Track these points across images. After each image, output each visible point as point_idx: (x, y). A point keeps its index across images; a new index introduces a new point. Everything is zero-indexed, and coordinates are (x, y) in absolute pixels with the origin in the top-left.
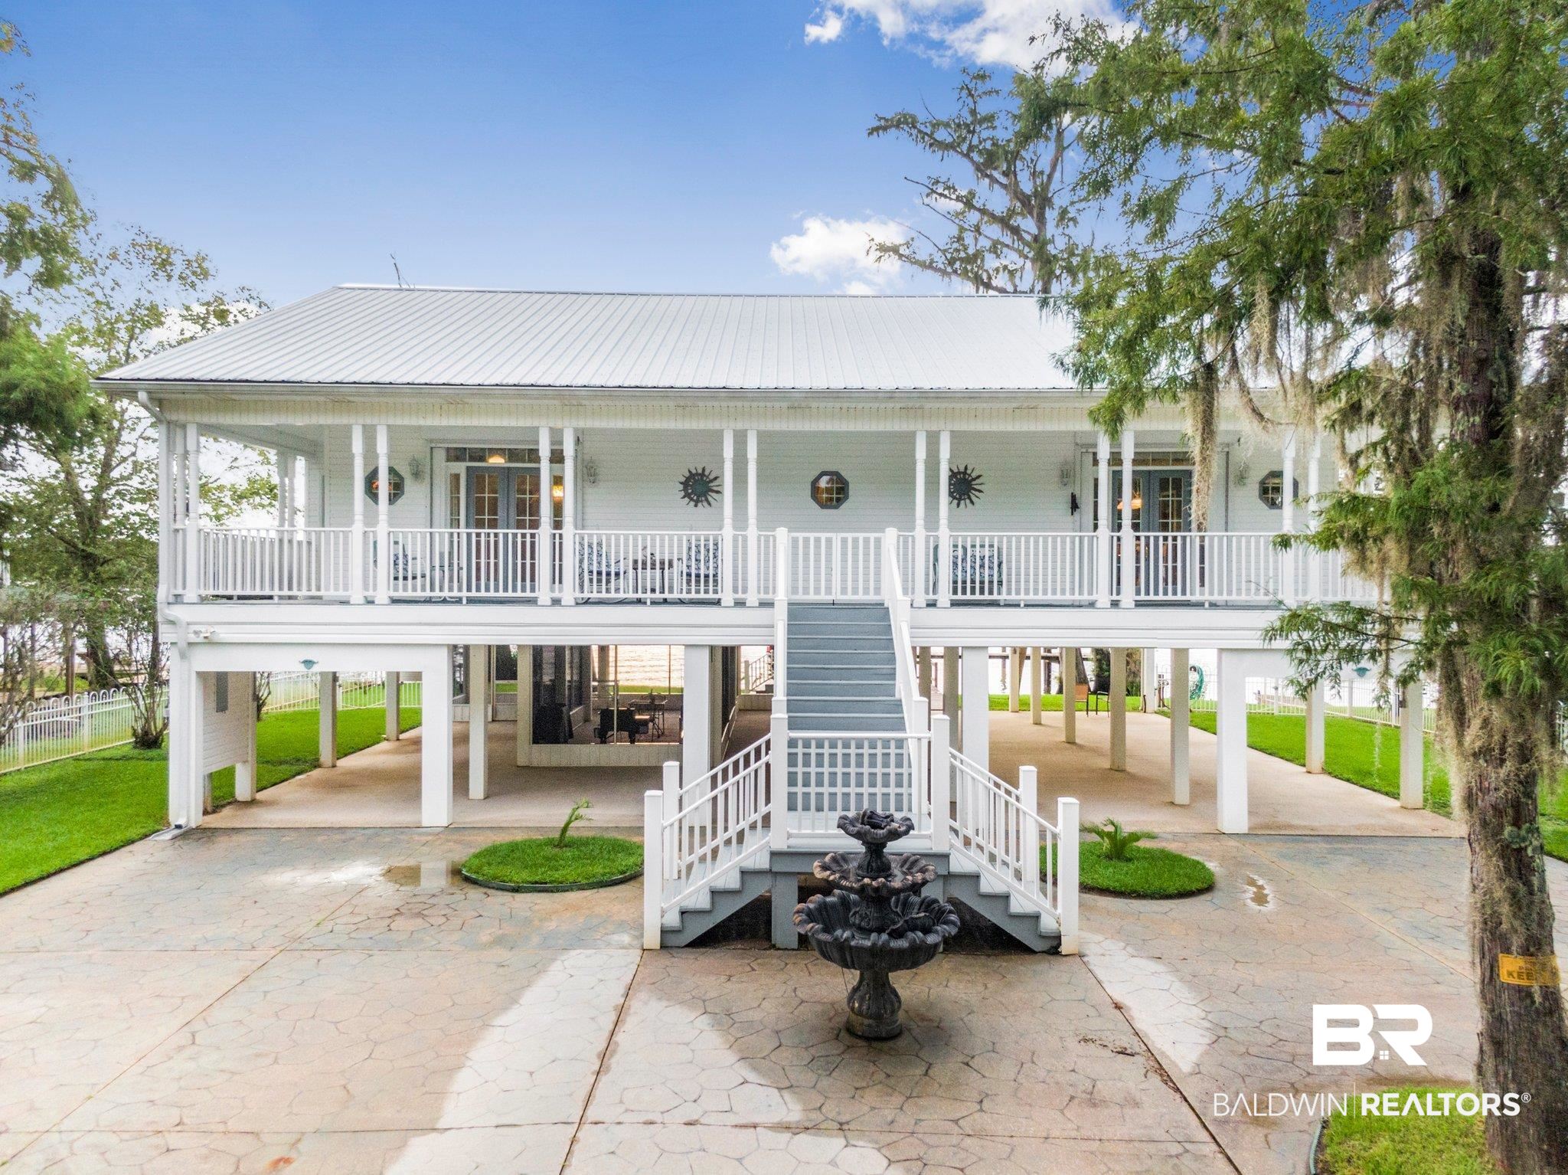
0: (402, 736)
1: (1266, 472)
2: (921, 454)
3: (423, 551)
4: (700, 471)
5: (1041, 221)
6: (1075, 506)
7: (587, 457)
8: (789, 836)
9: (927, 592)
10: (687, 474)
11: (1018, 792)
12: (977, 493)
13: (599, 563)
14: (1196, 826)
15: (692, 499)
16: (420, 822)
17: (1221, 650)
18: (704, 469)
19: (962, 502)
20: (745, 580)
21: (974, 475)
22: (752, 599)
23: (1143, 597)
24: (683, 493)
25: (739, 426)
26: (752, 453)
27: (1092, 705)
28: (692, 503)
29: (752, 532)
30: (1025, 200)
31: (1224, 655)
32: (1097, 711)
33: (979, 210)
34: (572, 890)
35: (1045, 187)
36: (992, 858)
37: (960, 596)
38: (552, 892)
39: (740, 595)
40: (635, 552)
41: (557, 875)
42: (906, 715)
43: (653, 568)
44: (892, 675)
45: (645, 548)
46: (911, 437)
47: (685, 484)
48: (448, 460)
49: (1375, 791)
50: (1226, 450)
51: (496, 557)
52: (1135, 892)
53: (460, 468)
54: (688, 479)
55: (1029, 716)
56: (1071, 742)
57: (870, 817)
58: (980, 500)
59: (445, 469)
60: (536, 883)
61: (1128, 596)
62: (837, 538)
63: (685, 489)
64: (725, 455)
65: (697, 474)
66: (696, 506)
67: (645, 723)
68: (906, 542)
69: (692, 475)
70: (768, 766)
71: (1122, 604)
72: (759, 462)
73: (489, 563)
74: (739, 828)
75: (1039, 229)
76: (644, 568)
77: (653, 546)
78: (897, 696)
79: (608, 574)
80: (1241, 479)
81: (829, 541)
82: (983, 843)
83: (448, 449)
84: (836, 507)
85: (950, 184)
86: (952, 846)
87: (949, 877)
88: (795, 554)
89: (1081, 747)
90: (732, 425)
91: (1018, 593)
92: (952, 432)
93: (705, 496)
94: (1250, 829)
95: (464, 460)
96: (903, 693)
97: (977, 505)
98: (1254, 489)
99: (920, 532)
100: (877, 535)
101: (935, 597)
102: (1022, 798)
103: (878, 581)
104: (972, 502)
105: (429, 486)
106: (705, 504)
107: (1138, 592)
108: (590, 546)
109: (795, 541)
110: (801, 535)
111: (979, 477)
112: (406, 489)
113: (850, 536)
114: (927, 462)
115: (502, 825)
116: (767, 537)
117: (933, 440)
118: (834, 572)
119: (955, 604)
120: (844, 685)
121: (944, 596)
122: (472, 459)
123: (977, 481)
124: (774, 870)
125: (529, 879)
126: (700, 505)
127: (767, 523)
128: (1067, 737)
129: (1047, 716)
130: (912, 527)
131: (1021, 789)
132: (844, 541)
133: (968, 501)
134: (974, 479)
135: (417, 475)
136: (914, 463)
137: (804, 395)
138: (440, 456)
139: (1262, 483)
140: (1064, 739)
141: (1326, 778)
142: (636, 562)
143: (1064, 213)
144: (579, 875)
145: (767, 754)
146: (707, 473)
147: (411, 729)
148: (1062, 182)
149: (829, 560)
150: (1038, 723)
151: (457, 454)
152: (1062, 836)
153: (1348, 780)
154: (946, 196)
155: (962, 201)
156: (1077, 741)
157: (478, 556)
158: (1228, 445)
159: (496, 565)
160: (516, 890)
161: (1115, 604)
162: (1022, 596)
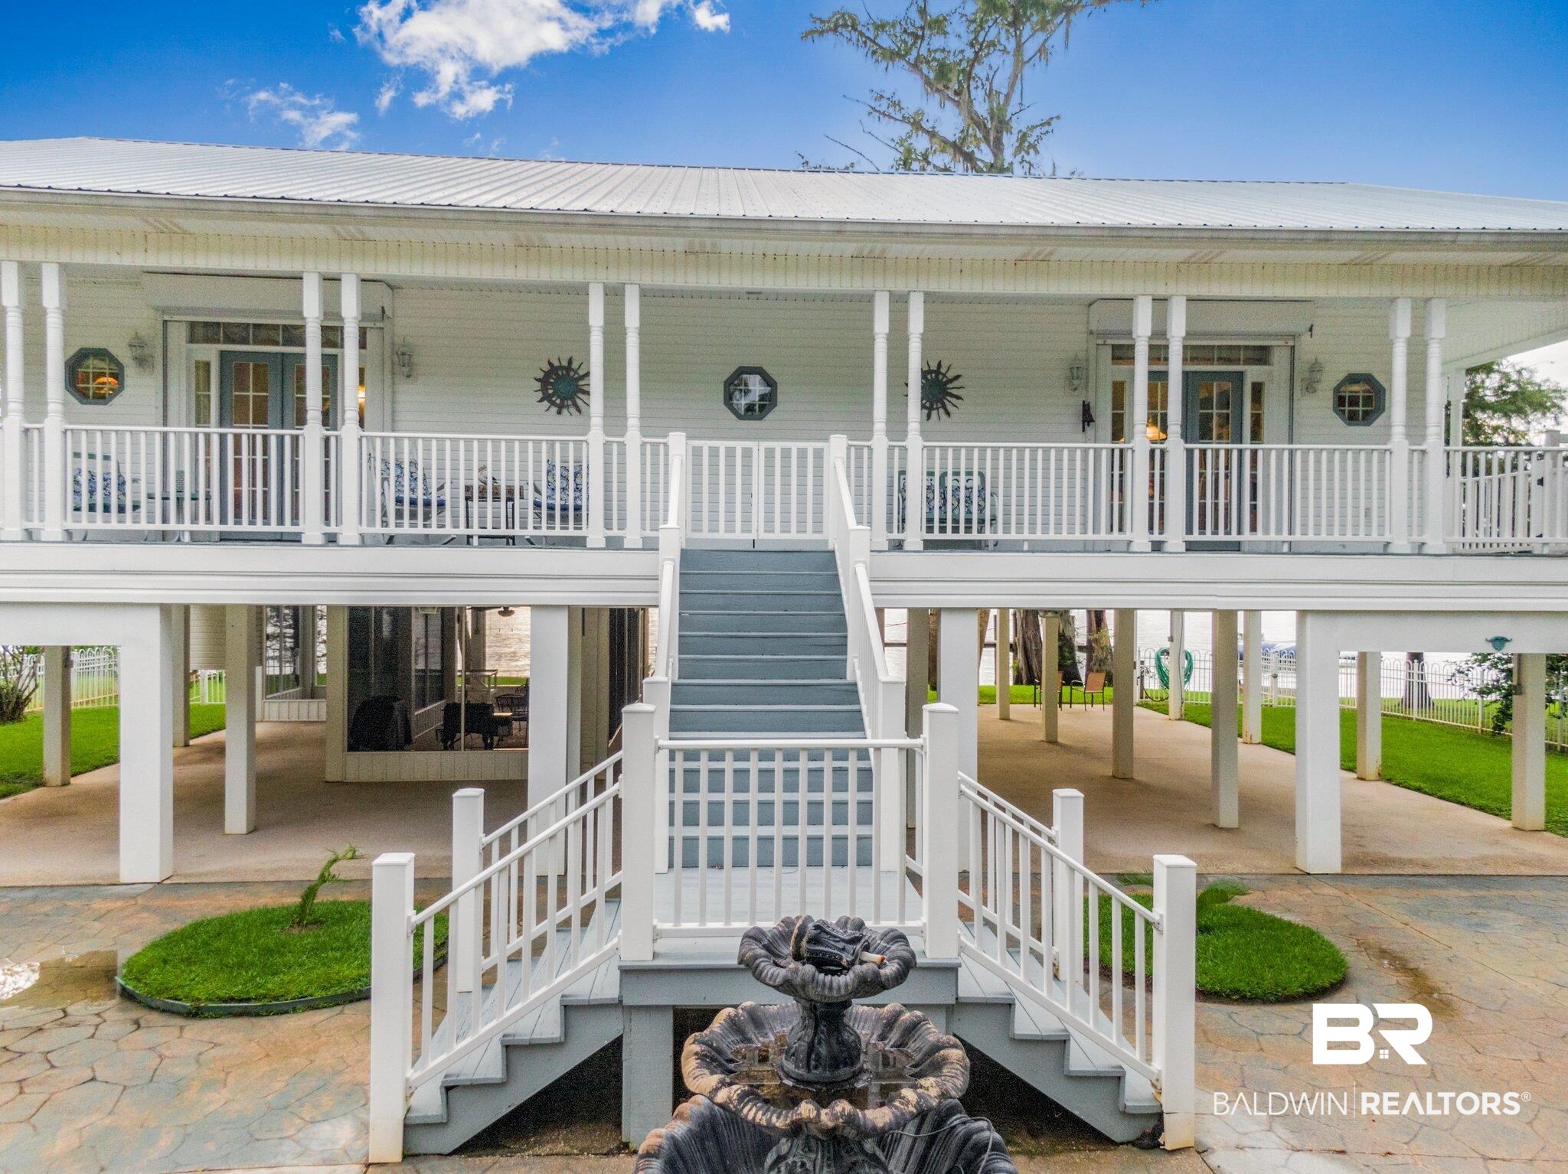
0: (191, 742)
1: (1341, 376)
2: (881, 325)
3: (150, 473)
4: (565, 363)
5: (997, 147)
6: (1087, 417)
7: (398, 341)
8: (657, 935)
9: (890, 530)
10: (547, 368)
11: (1052, 833)
12: (954, 400)
13: (413, 490)
14: (1266, 864)
15: (553, 403)
16: (117, 875)
17: (1303, 614)
18: (570, 361)
19: (934, 413)
20: (622, 509)
21: (950, 375)
22: (633, 536)
23: (1196, 536)
24: (540, 395)
25: (613, 278)
26: (632, 318)
27: (1066, 697)
28: (554, 410)
29: (633, 437)
30: (980, 124)
31: (1310, 620)
32: (1071, 703)
33: (928, 132)
34: (295, 1010)
35: (1002, 109)
36: (1012, 943)
37: (936, 535)
38: (258, 1015)
39: (615, 532)
40: (468, 478)
41: (272, 984)
42: (864, 708)
43: (496, 497)
44: (842, 647)
45: (482, 469)
46: (867, 300)
47: (544, 381)
48: (192, 340)
49: (1463, 804)
50: (1291, 343)
51: (266, 483)
52: (1237, 991)
53: (210, 353)
54: (547, 374)
55: (995, 709)
56: (1052, 741)
57: (815, 940)
58: (960, 411)
59: (184, 352)
60: (232, 999)
61: (1175, 535)
62: (759, 448)
63: (544, 389)
64: (591, 322)
65: (561, 367)
66: (559, 413)
67: (506, 722)
68: (859, 457)
69: (553, 370)
70: (617, 801)
71: (1168, 547)
72: (642, 333)
73: (254, 493)
74: (585, 900)
75: (995, 155)
76: (483, 497)
77: (496, 469)
78: (849, 679)
79: (427, 504)
80: (1310, 387)
81: (747, 454)
82: (995, 918)
83: (193, 325)
84: (760, 418)
85: (895, 99)
86: (962, 948)
87: (957, 1008)
88: (697, 473)
89: (1065, 748)
90: (602, 275)
91: (1020, 531)
92: (927, 294)
93: (572, 398)
94: (1344, 865)
95: (218, 341)
96: (858, 673)
97: (955, 417)
98: (1325, 398)
99: (880, 441)
100: (819, 445)
101: (900, 536)
102: (1059, 841)
103: (818, 512)
104: (948, 414)
105: (160, 378)
106: (573, 410)
107: (1189, 531)
108: (399, 465)
109: (697, 453)
110: (706, 445)
111: (957, 377)
112: (128, 381)
113: (778, 446)
114: (890, 338)
115: (249, 878)
116: (655, 445)
117: (899, 303)
118: (754, 500)
119: (930, 545)
120: (767, 661)
121: (915, 535)
122: (229, 340)
123: (955, 384)
124: (626, 1002)
125: (221, 993)
126: (565, 411)
127: (654, 423)
128: (1048, 734)
129: (1016, 710)
130: (868, 434)
131: (1056, 827)
132: (770, 454)
133: (941, 411)
134: (951, 381)
135: (142, 361)
136: (872, 339)
137: (708, 224)
138: (178, 335)
139: (1337, 390)
140: (1042, 736)
141: (1384, 786)
142: (468, 489)
143: (1023, 137)
144: (311, 982)
145: (615, 780)
146: (575, 366)
147: (214, 731)
148: (1021, 104)
149: (747, 484)
150: (1005, 718)
151: (203, 331)
152: (1165, 926)
153: (1419, 790)
154: (890, 117)
155: (909, 122)
156: (1060, 740)
157: (238, 482)
158: (1294, 336)
159: (266, 494)
160: (195, 1014)
161: (1157, 547)
162: (1026, 535)
